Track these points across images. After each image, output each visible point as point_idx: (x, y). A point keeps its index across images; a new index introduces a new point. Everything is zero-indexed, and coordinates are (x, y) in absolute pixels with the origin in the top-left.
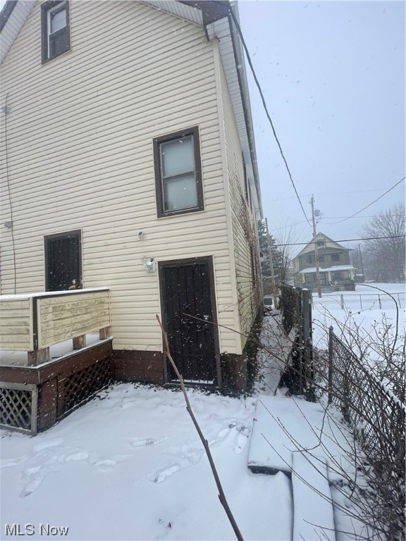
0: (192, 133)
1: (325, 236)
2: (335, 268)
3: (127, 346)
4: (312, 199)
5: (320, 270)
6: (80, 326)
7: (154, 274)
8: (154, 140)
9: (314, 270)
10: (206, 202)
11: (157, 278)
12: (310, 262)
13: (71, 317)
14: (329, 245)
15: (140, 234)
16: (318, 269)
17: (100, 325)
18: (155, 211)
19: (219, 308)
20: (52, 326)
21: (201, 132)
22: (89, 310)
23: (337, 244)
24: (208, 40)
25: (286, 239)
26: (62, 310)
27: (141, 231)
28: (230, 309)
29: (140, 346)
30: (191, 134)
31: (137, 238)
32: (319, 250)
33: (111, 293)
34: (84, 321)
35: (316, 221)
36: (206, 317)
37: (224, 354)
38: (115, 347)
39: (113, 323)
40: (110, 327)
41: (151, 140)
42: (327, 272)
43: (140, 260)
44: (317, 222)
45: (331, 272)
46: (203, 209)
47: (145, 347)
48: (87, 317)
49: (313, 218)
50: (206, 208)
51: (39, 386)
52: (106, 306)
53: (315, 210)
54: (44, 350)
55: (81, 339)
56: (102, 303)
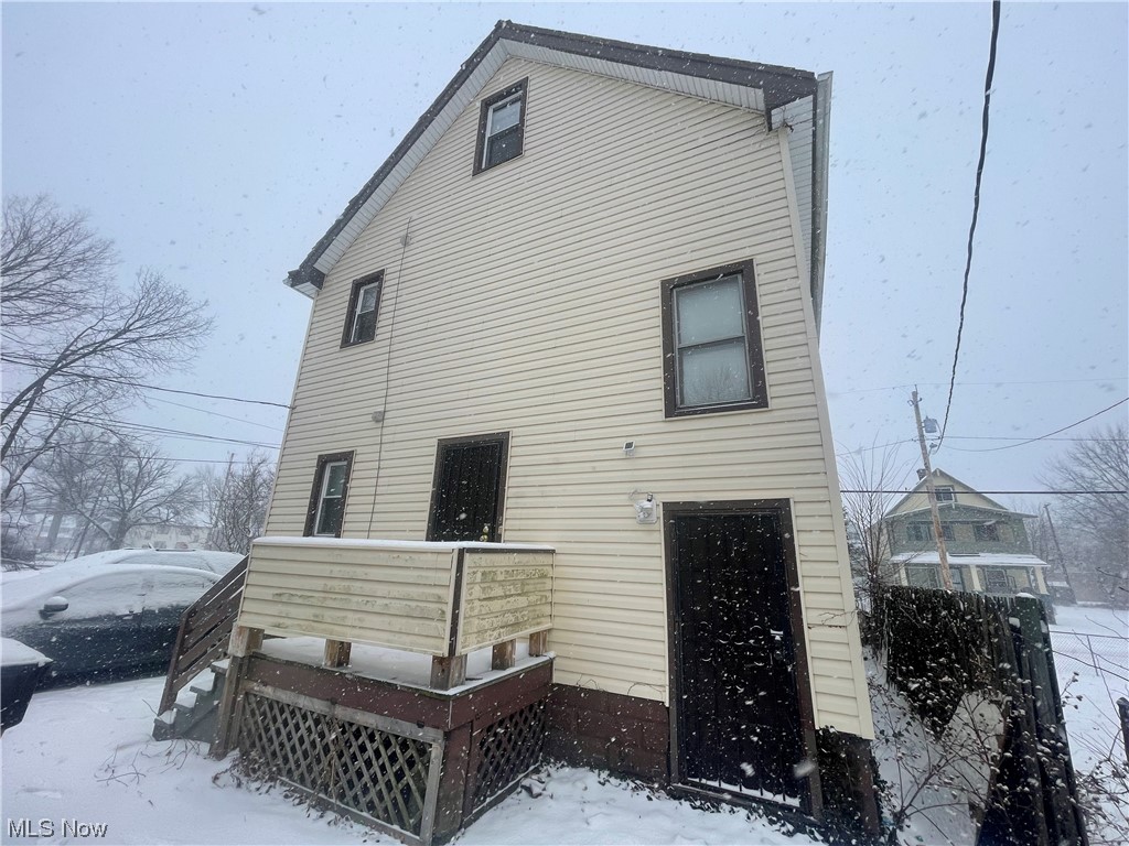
0: (741, 271)
1: (951, 478)
2: (989, 559)
3: (586, 678)
4: (915, 394)
5: (951, 560)
6: (511, 619)
7: (656, 527)
8: (663, 283)
9: (932, 558)
10: (771, 392)
11: (660, 537)
12: (918, 538)
13: (501, 597)
14: (964, 500)
15: (629, 445)
16: (943, 558)
17: (538, 624)
18: (661, 405)
19: (808, 617)
20: (476, 612)
21: (757, 270)
22: (526, 588)
23: (985, 498)
24: (770, 129)
25: (877, 478)
26: (493, 581)
27: (629, 440)
28: (838, 621)
29: (617, 684)
30: (740, 273)
31: (621, 453)
32: (941, 509)
33: (558, 559)
34: (516, 611)
35: (928, 443)
36: (778, 635)
37: (826, 730)
38: (558, 678)
39: (558, 623)
40: (549, 630)
41: (658, 283)
42: (967, 566)
43: (625, 497)
44: (932, 446)
45: (978, 566)
46: (766, 405)
47: (628, 685)
48: (522, 601)
49: (922, 436)
50: (772, 403)
51: (447, 735)
52: (548, 583)
53: (923, 419)
54: (461, 657)
55: (509, 648)
56: (544, 576)
